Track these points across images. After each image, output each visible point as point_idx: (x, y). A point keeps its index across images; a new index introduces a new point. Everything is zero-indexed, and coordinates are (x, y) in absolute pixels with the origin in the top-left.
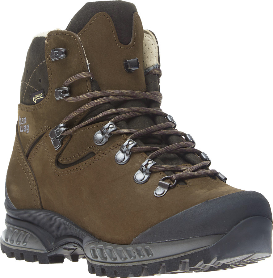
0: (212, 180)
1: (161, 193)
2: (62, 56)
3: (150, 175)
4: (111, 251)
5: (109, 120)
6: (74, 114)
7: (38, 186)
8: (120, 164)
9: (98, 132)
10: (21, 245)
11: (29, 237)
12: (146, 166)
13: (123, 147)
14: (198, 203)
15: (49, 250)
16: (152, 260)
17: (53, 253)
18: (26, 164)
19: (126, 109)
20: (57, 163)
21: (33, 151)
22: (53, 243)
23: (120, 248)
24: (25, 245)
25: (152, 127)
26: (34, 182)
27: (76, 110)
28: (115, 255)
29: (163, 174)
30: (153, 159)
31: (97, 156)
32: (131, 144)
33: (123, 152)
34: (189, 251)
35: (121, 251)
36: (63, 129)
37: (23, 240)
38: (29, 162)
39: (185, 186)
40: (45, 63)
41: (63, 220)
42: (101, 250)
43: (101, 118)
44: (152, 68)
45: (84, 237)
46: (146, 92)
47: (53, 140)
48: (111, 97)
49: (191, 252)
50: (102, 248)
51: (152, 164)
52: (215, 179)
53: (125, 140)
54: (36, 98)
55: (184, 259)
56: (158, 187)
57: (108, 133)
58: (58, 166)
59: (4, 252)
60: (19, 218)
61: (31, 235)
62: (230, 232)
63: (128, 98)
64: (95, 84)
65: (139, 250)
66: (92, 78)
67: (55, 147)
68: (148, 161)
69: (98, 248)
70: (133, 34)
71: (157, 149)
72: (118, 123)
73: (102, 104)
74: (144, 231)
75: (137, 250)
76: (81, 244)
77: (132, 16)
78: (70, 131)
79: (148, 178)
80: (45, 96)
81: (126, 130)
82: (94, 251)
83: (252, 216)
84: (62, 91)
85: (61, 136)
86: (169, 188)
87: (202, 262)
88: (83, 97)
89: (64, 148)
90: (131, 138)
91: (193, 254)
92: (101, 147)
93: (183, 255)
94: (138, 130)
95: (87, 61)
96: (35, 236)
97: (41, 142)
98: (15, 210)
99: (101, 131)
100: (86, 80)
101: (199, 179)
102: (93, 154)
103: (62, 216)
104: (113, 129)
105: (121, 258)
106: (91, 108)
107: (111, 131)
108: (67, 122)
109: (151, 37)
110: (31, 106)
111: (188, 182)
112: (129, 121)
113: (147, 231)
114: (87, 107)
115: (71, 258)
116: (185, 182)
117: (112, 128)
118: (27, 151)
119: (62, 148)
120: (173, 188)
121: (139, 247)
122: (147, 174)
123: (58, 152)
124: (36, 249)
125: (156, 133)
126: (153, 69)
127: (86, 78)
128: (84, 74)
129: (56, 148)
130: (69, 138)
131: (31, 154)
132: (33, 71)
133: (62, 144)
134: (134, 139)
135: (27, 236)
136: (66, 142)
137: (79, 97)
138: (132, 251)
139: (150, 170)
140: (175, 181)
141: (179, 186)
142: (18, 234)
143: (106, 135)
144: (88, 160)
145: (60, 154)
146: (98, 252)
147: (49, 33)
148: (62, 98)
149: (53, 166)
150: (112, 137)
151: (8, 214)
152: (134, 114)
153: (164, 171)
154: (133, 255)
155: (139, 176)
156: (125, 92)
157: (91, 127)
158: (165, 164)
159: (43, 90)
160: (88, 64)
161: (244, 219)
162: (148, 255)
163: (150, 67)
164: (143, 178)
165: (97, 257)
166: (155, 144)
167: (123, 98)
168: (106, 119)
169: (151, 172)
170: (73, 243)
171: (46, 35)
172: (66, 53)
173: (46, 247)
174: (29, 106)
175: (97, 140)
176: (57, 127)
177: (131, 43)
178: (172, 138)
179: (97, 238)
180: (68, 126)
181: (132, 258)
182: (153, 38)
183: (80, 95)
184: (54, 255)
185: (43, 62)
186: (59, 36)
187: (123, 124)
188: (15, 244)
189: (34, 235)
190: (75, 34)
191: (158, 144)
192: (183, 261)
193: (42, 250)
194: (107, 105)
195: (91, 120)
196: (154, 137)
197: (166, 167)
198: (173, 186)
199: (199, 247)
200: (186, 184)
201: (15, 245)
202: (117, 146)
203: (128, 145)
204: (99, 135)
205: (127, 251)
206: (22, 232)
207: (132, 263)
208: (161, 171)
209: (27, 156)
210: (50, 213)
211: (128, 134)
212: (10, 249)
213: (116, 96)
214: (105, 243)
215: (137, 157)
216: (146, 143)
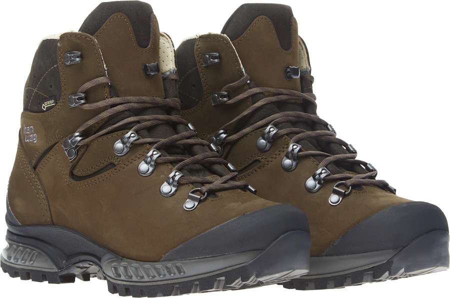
0: (243, 192)
1: (192, 206)
2: (78, 59)
3: (178, 187)
4: (136, 268)
5: (130, 129)
6: (91, 122)
7: (48, 199)
8: (144, 175)
9: (118, 141)
10: (27, 264)
11: (37, 255)
12: (173, 178)
13: (147, 157)
14: (235, 217)
15: (60, 268)
16: (184, 278)
17: (65, 272)
18: (34, 176)
19: (147, 117)
20: (72, 175)
21: (42, 162)
22: (64, 262)
23: (147, 265)
24: (33, 264)
25: (175, 136)
26: (44, 195)
27: (93, 117)
28: (142, 273)
29: (191, 186)
30: (180, 170)
31: (118, 167)
32: (156, 154)
33: (146, 163)
34: (225, 268)
35: (148, 269)
36: (79, 139)
37: (29, 258)
38: (37, 174)
39: (216, 199)
40: (57, 67)
41: (78, 236)
42: (125, 268)
43: (120, 126)
44: (168, 73)
45: (104, 255)
46: (165, 98)
47: (66, 150)
48: (131, 104)
49: (228, 269)
50: (126, 266)
51: (180, 176)
52: (245, 191)
53: (149, 150)
54: (45, 106)
55: (219, 277)
56: (188, 200)
57: (129, 142)
58: (73, 178)
59: (5, 271)
60: (24, 235)
61: (39, 253)
62: (269, 247)
63: (148, 105)
64: (113, 90)
65: (170, 268)
66: (110, 84)
67: (69, 158)
68: (176, 172)
69: (122, 266)
70: (151, 36)
71: (183, 160)
72: (139, 132)
73: (122, 111)
74: (175, 247)
75: (167, 268)
76: (98, 262)
77: (150, 17)
78: (87, 140)
79: (176, 191)
80: (57, 103)
81: (149, 140)
82: (116, 269)
83: (291, 231)
84: (77, 97)
85: (77, 146)
86: (200, 201)
87: (240, 279)
88: (101, 104)
89: (80, 159)
90: (155, 148)
91: (229, 271)
92: (121, 158)
93: (219, 272)
94: (160, 139)
95: (105, 65)
96: (44, 254)
97: (51, 153)
98: (19, 226)
99: (122, 140)
100: (104, 85)
101: (230, 191)
102: (112, 165)
103: (76, 232)
104: (135, 138)
105: (149, 277)
106: (110, 116)
107: (133, 140)
108: (83, 131)
109: (166, 39)
110: (40, 114)
111: (219, 194)
112: (150, 130)
113: (178, 247)
114: (105, 114)
115: (82, 277)
116: (215, 195)
117: (133, 137)
118: (34, 162)
119: (77, 158)
120: (203, 201)
121: (169, 265)
122: (174, 186)
123: (73, 164)
124: (45, 268)
125: (179, 142)
126: (170, 74)
127: (103, 84)
128: (102, 80)
129: (71, 159)
130: (85, 148)
131: (40, 165)
132: (42, 76)
133: (77, 155)
134: (158, 149)
135: (34, 253)
136: (82, 152)
137: (96, 104)
138: (161, 269)
139: (178, 182)
140: (206, 193)
141: (210, 199)
142: (22, 252)
143: (127, 144)
144: (108, 172)
145: (75, 166)
146: (121, 270)
147: (62, 35)
148: (77, 105)
149: (67, 179)
150: (134, 146)
151: (10, 230)
152: (155, 122)
153: (192, 183)
154: (163, 273)
155: (166, 188)
156: (144, 98)
157: (109, 136)
158: (192, 175)
159: (55, 96)
160: (106, 69)
161: (283, 234)
162: (180, 272)
163: (166, 72)
164: (170, 190)
165: (120, 276)
166: (178, 154)
167: (143, 105)
168: (127, 127)
169: (179, 184)
170: (88, 261)
171: (57, 37)
172: (81, 56)
173: (56, 266)
174: (37, 114)
175: (118, 150)
176: (72, 136)
177: (149, 46)
178: (196, 148)
179: (119, 255)
180: (84, 135)
181: (161, 276)
182: (168, 41)
183: (97, 102)
184: (66, 274)
185: (55, 66)
186: (73, 38)
187: (145, 132)
188: (19, 262)
189: (42, 253)
190: (91, 36)
191: (182, 154)
192: (217, 279)
193: (52, 269)
194: (127, 113)
195: (110, 128)
196: (177, 147)
197: (194, 178)
198: (204, 199)
199: (236, 264)
200: (217, 197)
201: (20, 264)
202: (139, 156)
203: (152, 155)
204: (119, 145)
205: (155, 269)
206: (28, 249)
207: (161, 282)
208: (189, 183)
209: (35, 168)
210: (62, 228)
211: (151, 144)
212: (14, 267)
213: (136, 103)
214: (130, 260)
215: (163, 168)
216: (170, 154)
